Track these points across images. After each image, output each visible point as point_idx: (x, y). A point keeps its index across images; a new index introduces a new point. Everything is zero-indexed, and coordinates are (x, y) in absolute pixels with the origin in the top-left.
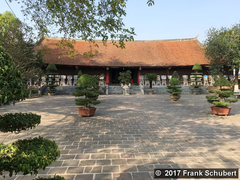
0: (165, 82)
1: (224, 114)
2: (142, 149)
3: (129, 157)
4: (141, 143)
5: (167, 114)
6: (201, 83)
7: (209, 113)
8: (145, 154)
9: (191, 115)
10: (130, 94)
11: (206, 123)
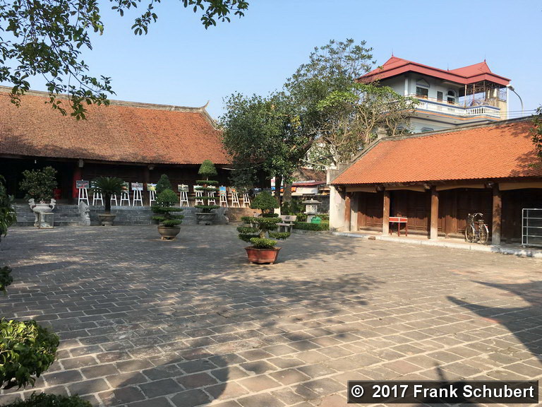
0: (139, 198)
1: (268, 261)
2: (138, 340)
3: (119, 358)
4: (131, 328)
5: (163, 267)
6: (214, 201)
7: (242, 261)
8: (149, 348)
9: (210, 265)
10: (56, 225)
11: (242, 278)
